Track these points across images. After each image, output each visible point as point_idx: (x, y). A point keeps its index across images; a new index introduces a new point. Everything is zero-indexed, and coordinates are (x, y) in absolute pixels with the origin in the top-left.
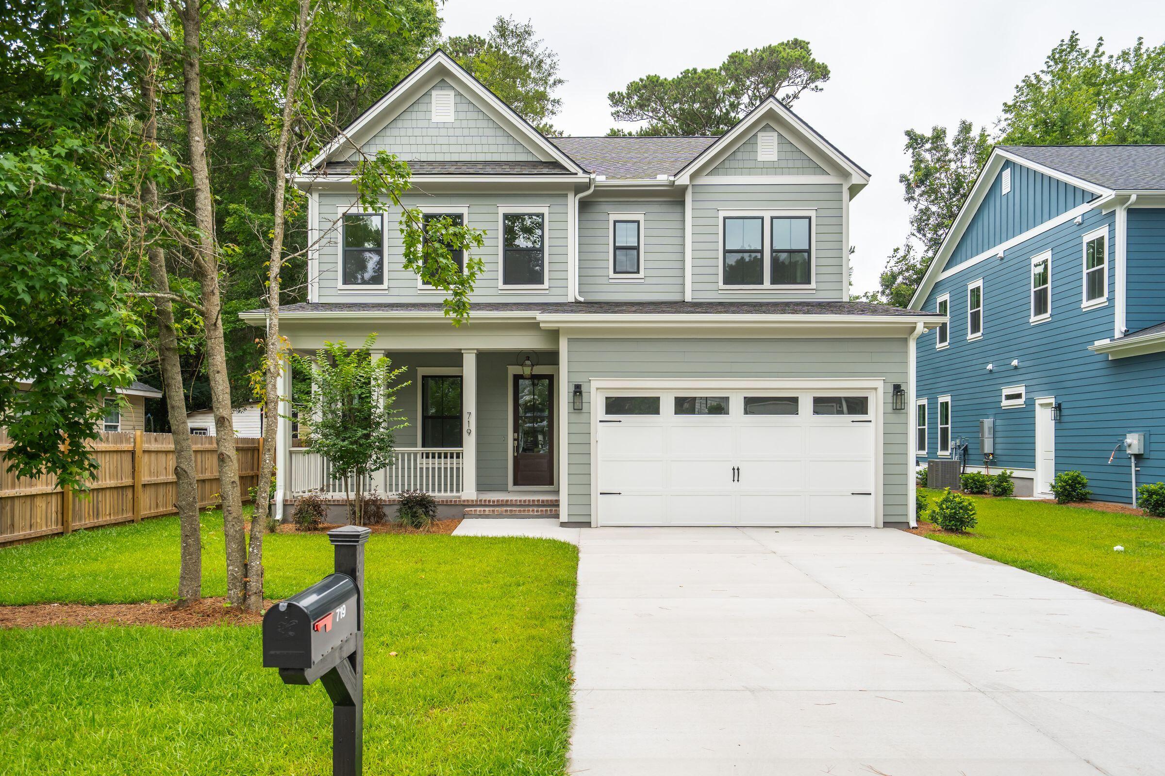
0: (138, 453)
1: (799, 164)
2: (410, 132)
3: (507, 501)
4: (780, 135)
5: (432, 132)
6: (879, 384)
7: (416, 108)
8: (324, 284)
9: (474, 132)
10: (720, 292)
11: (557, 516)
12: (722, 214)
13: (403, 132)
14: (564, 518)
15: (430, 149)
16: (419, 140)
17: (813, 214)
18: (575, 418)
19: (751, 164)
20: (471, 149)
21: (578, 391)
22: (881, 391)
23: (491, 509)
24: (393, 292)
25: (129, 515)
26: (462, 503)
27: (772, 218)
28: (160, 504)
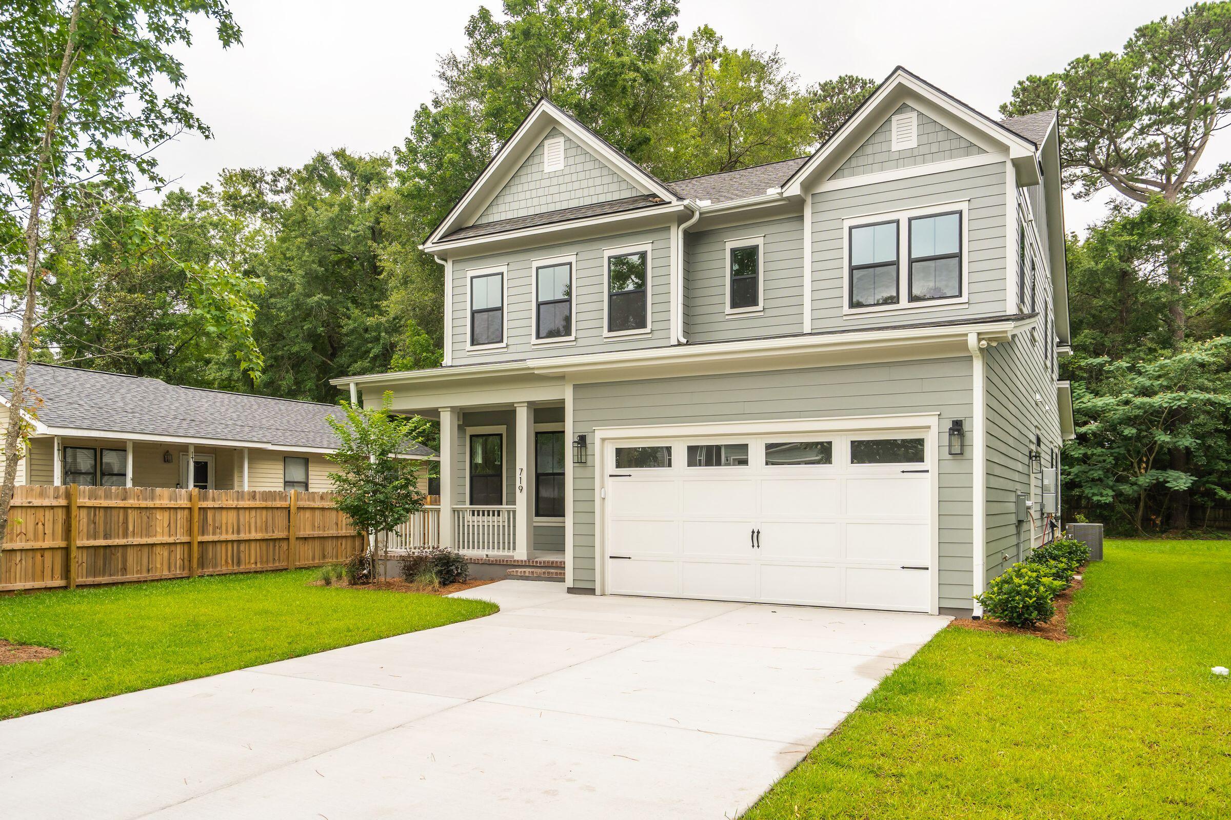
0: (293, 510)
1: (946, 145)
2: (526, 187)
3: (553, 562)
4: (920, 114)
5: (545, 183)
6: (933, 421)
7: (531, 162)
8: (457, 346)
9: (581, 176)
10: (845, 318)
11: (563, 580)
12: (847, 224)
13: (520, 188)
14: (569, 582)
15: (543, 200)
16: (534, 193)
17: (964, 207)
18: (581, 472)
19: (884, 157)
20: (579, 194)
21: (582, 441)
22: (935, 430)
23: (531, 570)
24: (511, 349)
25: (284, 564)
26: (513, 563)
27: (910, 220)
28: (317, 556)
